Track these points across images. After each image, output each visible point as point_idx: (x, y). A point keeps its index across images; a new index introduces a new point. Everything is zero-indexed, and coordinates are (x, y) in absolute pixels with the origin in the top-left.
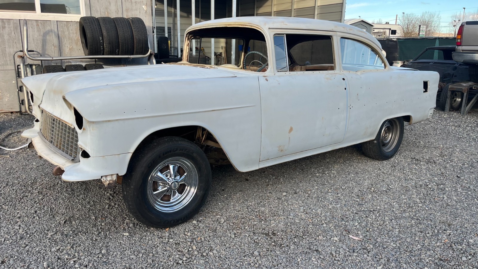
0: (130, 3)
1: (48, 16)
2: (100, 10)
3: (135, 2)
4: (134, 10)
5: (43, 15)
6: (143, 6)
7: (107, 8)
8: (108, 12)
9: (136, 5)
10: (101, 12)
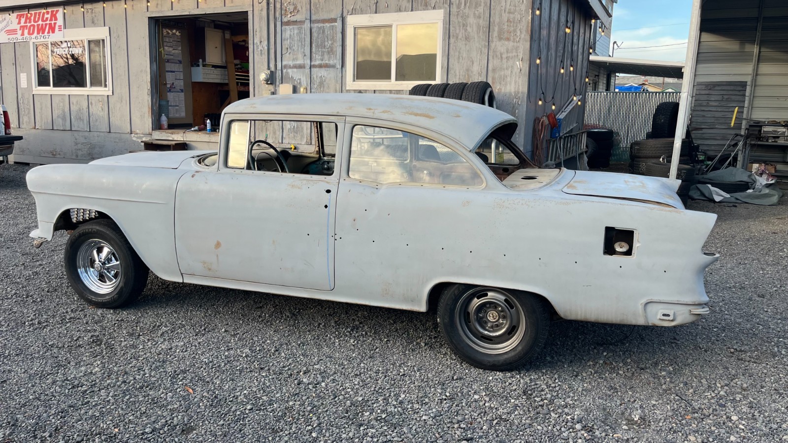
0: (500, 60)
1: (402, 84)
2: (460, 73)
3: (507, 57)
4: (504, 69)
5: (397, 84)
6: (518, 63)
7: (468, 70)
8: (468, 75)
9: (507, 62)
10: (459, 76)
